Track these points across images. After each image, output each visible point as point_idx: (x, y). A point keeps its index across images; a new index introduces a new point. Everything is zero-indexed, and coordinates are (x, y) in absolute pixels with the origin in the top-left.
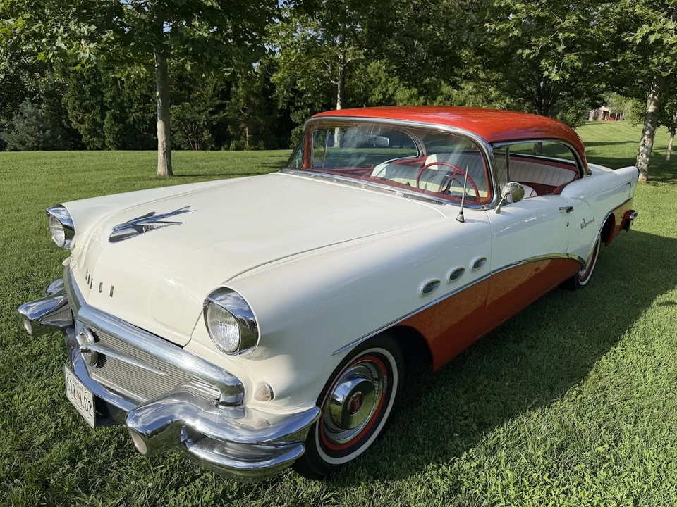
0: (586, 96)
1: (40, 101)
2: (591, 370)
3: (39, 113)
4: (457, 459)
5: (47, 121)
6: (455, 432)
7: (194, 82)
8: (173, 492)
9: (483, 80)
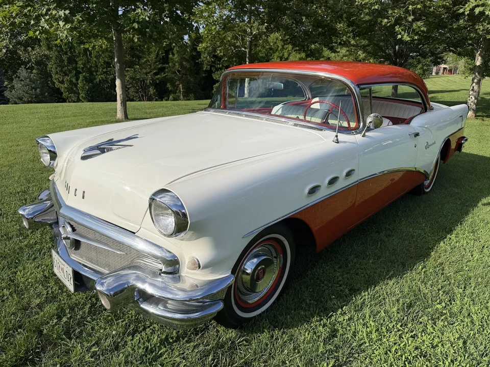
0: (430, 56)
1: (32, 68)
2: (432, 251)
3: (32, 77)
4: (335, 314)
5: (37, 83)
6: (333, 295)
7: (143, 52)
8: (130, 337)
9: (353, 46)
